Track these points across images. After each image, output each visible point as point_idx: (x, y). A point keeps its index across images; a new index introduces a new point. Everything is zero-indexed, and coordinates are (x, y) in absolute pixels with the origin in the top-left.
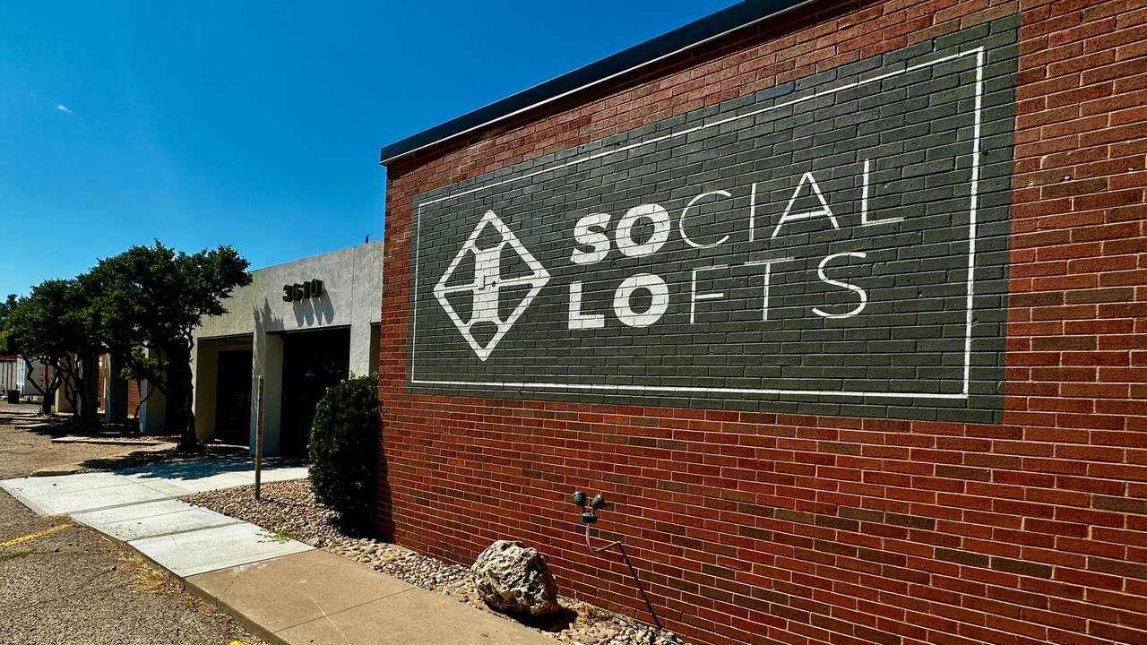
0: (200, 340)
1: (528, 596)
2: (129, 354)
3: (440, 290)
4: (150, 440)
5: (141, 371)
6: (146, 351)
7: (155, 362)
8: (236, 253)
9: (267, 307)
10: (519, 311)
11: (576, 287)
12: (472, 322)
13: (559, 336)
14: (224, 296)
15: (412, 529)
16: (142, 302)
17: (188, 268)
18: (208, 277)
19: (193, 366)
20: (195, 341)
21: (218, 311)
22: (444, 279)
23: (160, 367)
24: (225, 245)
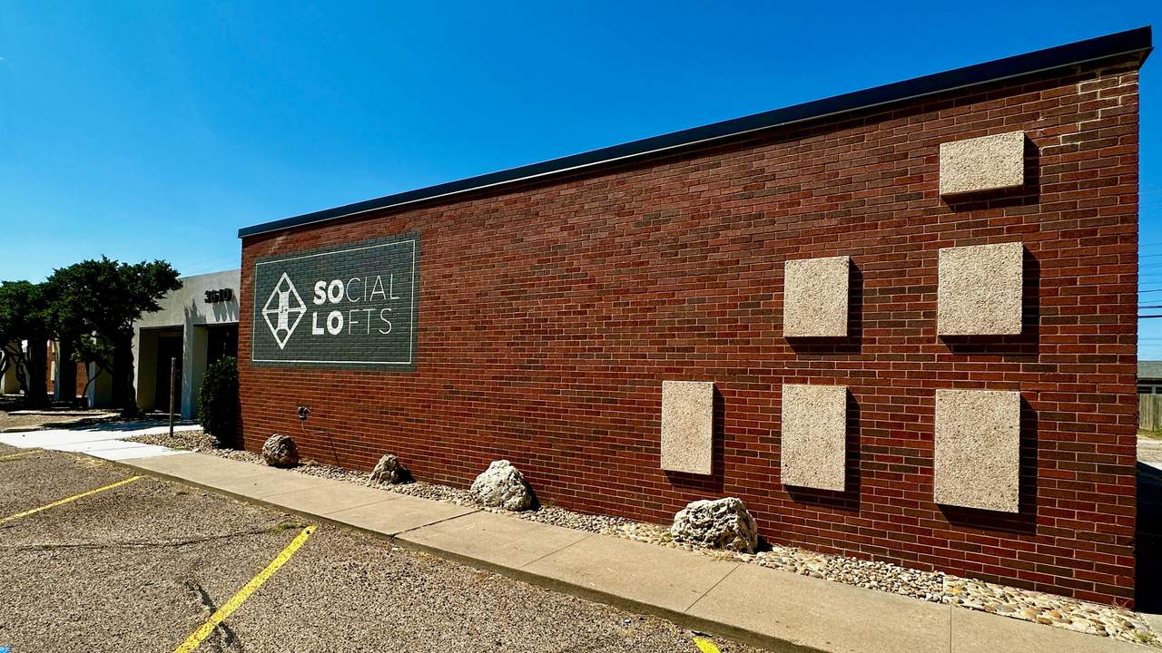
0: (141, 330)
1: (279, 455)
2: (79, 340)
3: (265, 312)
4: (98, 412)
5: (89, 355)
6: (95, 340)
7: (102, 347)
8: (169, 265)
9: (194, 305)
10: (296, 324)
11: (315, 314)
12: (278, 329)
13: (309, 337)
14: (160, 297)
15: (252, 441)
16: (91, 304)
17: (129, 277)
18: (146, 284)
19: (135, 351)
20: (137, 331)
21: (155, 308)
22: (267, 305)
23: (106, 351)
24: (160, 259)
